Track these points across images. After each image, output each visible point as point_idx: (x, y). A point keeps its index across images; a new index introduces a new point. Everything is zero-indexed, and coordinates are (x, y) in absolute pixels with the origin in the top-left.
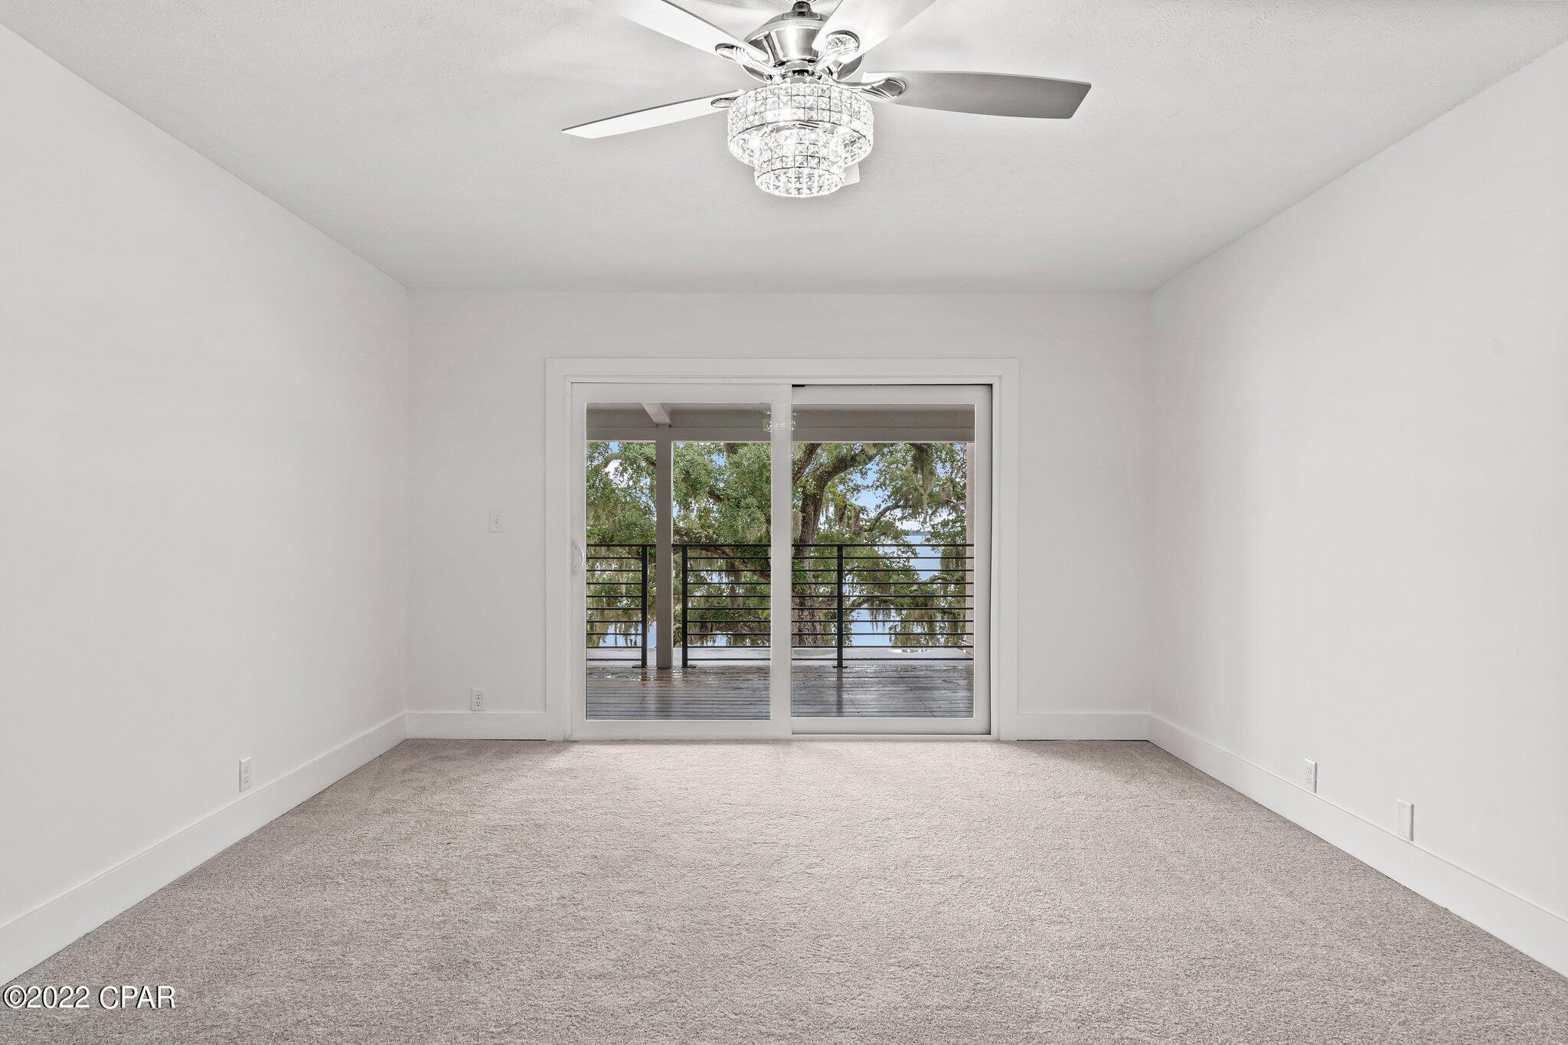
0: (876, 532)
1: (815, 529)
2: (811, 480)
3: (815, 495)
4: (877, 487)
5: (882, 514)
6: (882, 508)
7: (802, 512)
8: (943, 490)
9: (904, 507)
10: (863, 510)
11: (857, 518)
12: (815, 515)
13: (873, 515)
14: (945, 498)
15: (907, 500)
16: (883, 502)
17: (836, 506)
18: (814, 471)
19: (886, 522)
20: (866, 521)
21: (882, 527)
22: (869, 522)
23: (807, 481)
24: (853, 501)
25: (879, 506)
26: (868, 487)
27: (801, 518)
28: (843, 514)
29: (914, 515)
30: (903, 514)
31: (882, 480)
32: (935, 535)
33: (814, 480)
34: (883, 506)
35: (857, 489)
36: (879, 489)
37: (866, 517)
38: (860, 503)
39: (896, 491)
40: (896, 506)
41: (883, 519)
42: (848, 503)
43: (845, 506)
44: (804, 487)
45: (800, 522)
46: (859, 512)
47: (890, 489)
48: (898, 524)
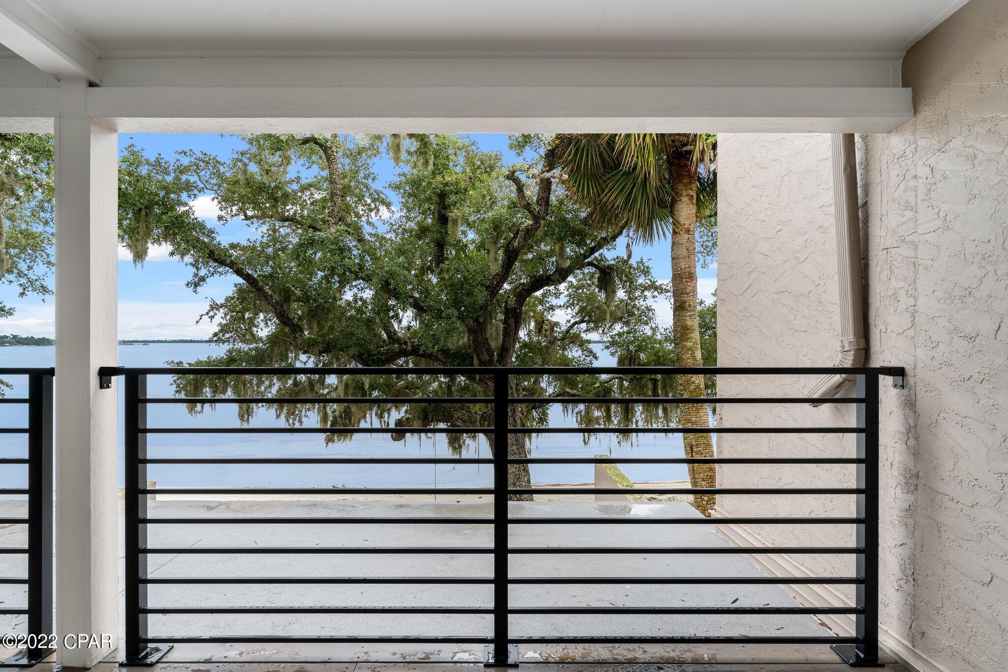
0: (567, 341)
1: (516, 338)
2: (512, 297)
3: (515, 309)
4: (568, 306)
5: (572, 327)
6: (571, 322)
7: (503, 324)
8: (619, 309)
9: (588, 322)
10: (557, 324)
11: (552, 330)
12: (516, 326)
13: (564, 328)
14: (620, 315)
15: (590, 316)
16: (572, 317)
17: (536, 321)
18: (515, 289)
19: (574, 334)
20: (559, 333)
21: (571, 338)
22: (561, 333)
23: (509, 297)
24: (549, 317)
25: (569, 321)
26: (560, 306)
27: (502, 329)
28: (542, 327)
29: (596, 328)
30: (587, 327)
31: (571, 302)
32: (613, 343)
33: (514, 296)
34: (573, 321)
35: (552, 308)
36: (569, 308)
37: (559, 330)
38: (554, 319)
39: (582, 310)
40: (582, 321)
41: (571, 331)
42: (545, 319)
43: (543, 322)
44: (506, 303)
45: (501, 332)
46: (554, 326)
47: (577, 308)
48: (583, 335)
